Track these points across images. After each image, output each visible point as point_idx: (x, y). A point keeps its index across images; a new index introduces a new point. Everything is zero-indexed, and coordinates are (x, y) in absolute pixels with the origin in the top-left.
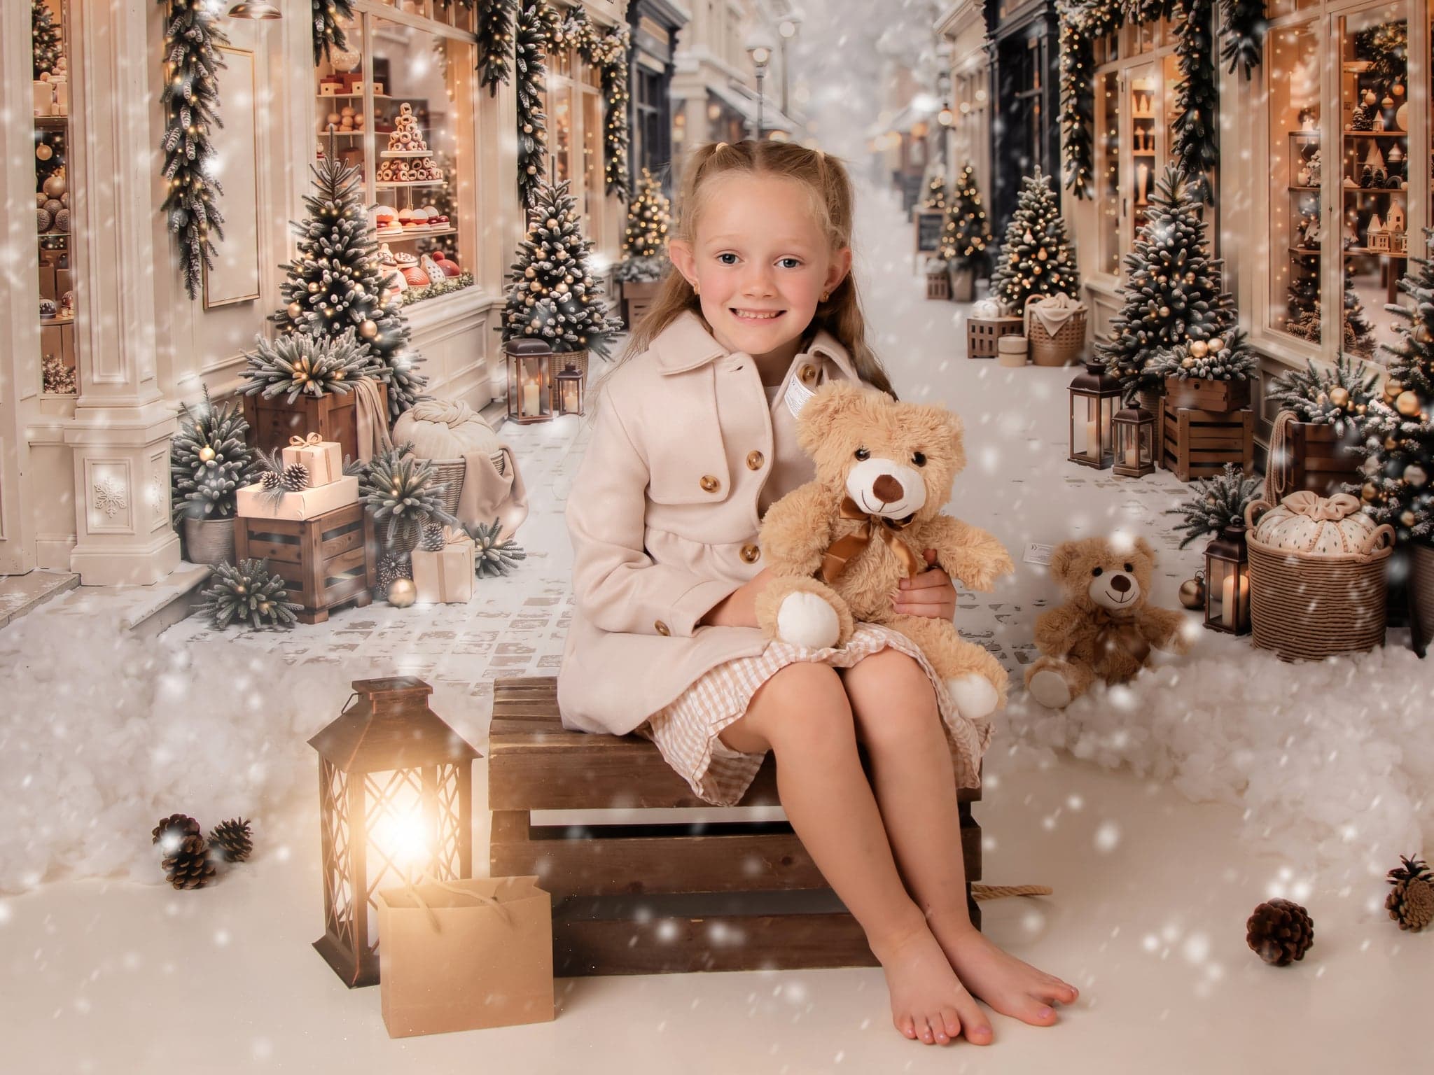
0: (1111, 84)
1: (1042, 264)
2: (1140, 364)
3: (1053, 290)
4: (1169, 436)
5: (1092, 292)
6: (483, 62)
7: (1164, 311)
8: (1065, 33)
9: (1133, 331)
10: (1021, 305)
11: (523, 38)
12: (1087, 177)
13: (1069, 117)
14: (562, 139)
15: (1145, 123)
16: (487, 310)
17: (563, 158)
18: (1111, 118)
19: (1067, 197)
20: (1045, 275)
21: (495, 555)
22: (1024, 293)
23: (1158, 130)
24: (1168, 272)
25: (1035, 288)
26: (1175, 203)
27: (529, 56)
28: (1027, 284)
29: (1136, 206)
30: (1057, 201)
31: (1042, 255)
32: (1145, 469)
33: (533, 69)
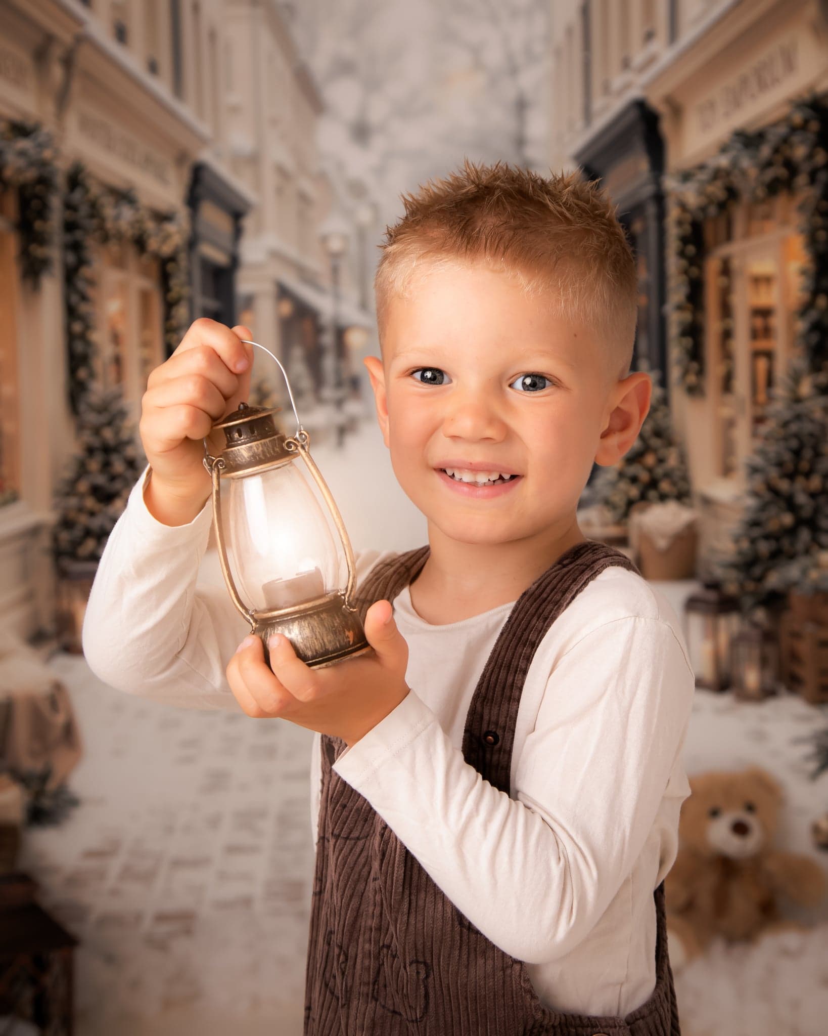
0: (726, 270)
1: (650, 470)
2: (760, 579)
3: (663, 498)
4: (795, 657)
5: (707, 502)
6: (25, 253)
7: (787, 519)
8: (673, 213)
9: (753, 541)
10: (626, 514)
11: (70, 226)
12: (701, 372)
13: (680, 308)
14: (116, 339)
15: (764, 313)
16: (34, 531)
17: (118, 361)
18: (726, 310)
19: (678, 397)
20: (653, 484)
21: (46, 803)
22: (630, 503)
23: (778, 322)
24: (791, 476)
25: (643, 497)
26: (797, 400)
27: (76, 247)
28: (634, 492)
29: (755, 402)
30: (665, 401)
31: (650, 460)
32: (767, 694)
33: (82, 262)
